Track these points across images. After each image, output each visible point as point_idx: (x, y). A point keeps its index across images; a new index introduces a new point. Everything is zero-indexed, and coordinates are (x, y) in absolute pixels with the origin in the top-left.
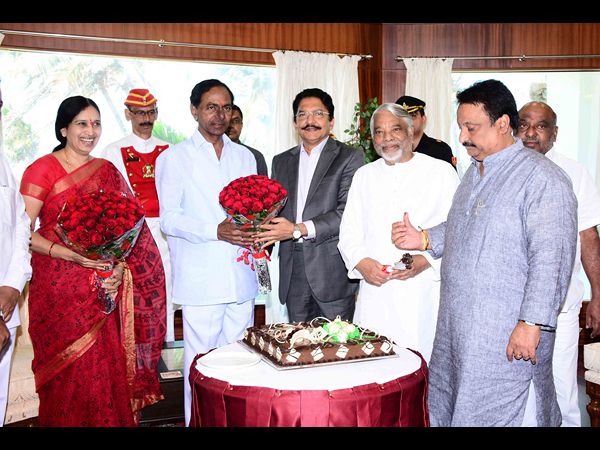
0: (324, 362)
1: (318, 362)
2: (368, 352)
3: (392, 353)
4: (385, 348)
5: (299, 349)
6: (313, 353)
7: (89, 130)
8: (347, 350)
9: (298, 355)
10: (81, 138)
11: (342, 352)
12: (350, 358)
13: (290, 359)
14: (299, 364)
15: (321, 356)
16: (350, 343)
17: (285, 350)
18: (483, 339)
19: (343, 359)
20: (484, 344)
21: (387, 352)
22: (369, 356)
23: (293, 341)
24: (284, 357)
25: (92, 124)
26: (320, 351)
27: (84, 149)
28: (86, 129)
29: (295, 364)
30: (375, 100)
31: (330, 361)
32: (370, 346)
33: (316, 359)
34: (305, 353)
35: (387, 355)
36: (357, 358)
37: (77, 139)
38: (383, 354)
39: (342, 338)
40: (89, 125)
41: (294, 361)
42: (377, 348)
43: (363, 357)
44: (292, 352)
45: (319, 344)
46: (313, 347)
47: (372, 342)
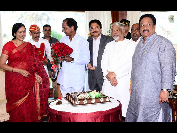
0: (88, 104)
1: (85, 104)
2: (102, 101)
3: (110, 101)
4: (107, 100)
5: (79, 100)
6: (84, 101)
8: (95, 100)
9: (79, 102)
10: (20, 36)
11: (93, 101)
12: (96, 103)
13: (76, 103)
14: (79, 105)
15: (87, 102)
16: (96, 98)
17: (75, 100)
19: (94, 103)
21: (108, 101)
22: (102, 102)
23: (78, 97)
24: (74, 102)
25: (23, 32)
26: (86, 101)
29: (78, 105)
31: (89, 104)
32: (102, 99)
33: (85, 103)
34: (81, 101)
35: (108, 102)
36: (98, 103)
38: (107, 102)
39: (94, 97)
41: (78, 104)
42: (105, 100)
43: (100, 103)
44: (77, 101)
45: (86, 99)
46: (84, 99)
47: (103, 98)
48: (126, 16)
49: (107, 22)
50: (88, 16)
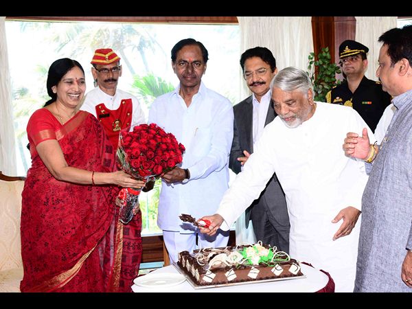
0: (237, 282)
1: (231, 282)
2: (277, 273)
3: (300, 274)
4: (293, 269)
5: (214, 270)
6: (227, 274)
7: (76, 87)
8: (258, 271)
9: (213, 275)
10: (68, 94)
11: (254, 273)
12: (261, 279)
13: (206, 279)
14: (214, 284)
15: (235, 276)
16: (262, 266)
17: (202, 272)
18: (378, 261)
19: (254, 280)
20: (379, 265)
21: (296, 273)
22: (279, 277)
23: (212, 263)
24: (201, 277)
25: (78, 81)
26: (233, 272)
27: (72, 103)
28: (72, 86)
29: (210, 284)
30: (327, 49)
31: (242, 281)
32: (279, 268)
33: (230, 279)
34: (220, 274)
35: (295, 276)
36: (267, 278)
37: (65, 95)
38: (292, 275)
39: (256, 261)
40: (75, 82)
41: (210, 281)
42: (286, 270)
43: (273, 277)
44: (208, 273)
45: (233, 267)
46: (227, 269)
47: (282, 264)
48: (355, 31)
49: (301, 50)
50: (245, 35)
